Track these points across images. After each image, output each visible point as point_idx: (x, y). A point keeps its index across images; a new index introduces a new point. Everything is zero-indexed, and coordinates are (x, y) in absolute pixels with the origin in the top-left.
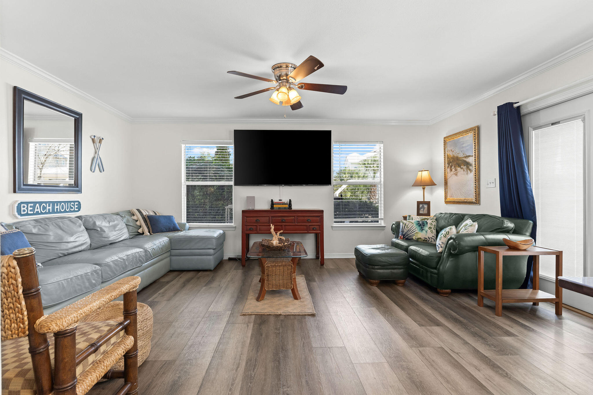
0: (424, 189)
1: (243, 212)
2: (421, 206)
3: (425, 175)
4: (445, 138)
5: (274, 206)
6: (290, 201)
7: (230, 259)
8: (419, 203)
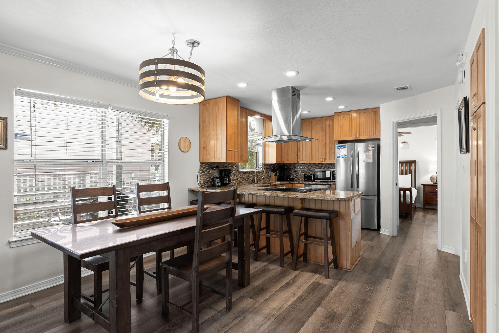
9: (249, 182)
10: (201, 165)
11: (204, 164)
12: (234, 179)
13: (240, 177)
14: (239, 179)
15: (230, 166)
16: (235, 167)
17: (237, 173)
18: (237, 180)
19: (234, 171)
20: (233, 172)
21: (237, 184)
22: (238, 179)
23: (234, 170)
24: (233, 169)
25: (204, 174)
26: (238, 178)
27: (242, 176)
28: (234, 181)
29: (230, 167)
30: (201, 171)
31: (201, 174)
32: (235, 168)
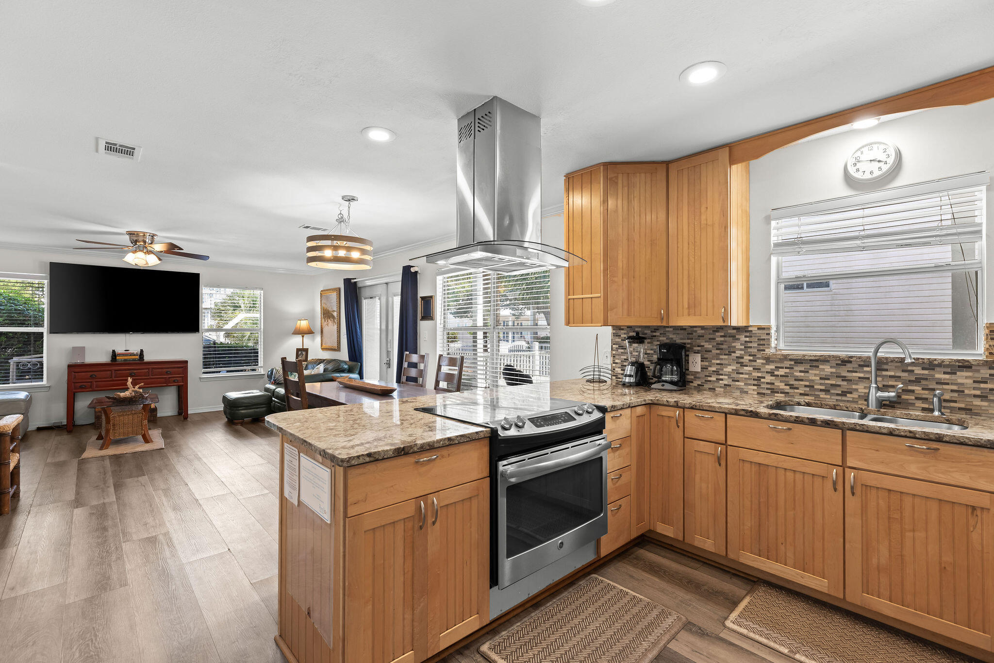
0: (303, 336)
1: (69, 366)
2: (300, 353)
3: (304, 324)
4: (322, 291)
5: (117, 358)
6: (142, 351)
7: (39, 429)
8: (298, 350)
9: (839, 398)
10: (614, 331)
11: (623, 329)
12: (741, 376)
13: (776, 373)
14: (769, 378)
15: (717, 334)
16: (746, 337)
17: (759, 358)
18: (755, 382)
19: (741, 350)
20: (733, 354)
21: (758, 393)
22: (762, 380)
23: (743, 347)
24: (733, 344)
25: (622, 353)
26: (760, 375)
27: (787, 370)
28: (737, 383)
29: (722, 339)
30: (614, 344)
31: (614, 352)
32: (746, 342)
